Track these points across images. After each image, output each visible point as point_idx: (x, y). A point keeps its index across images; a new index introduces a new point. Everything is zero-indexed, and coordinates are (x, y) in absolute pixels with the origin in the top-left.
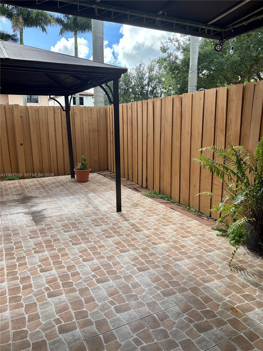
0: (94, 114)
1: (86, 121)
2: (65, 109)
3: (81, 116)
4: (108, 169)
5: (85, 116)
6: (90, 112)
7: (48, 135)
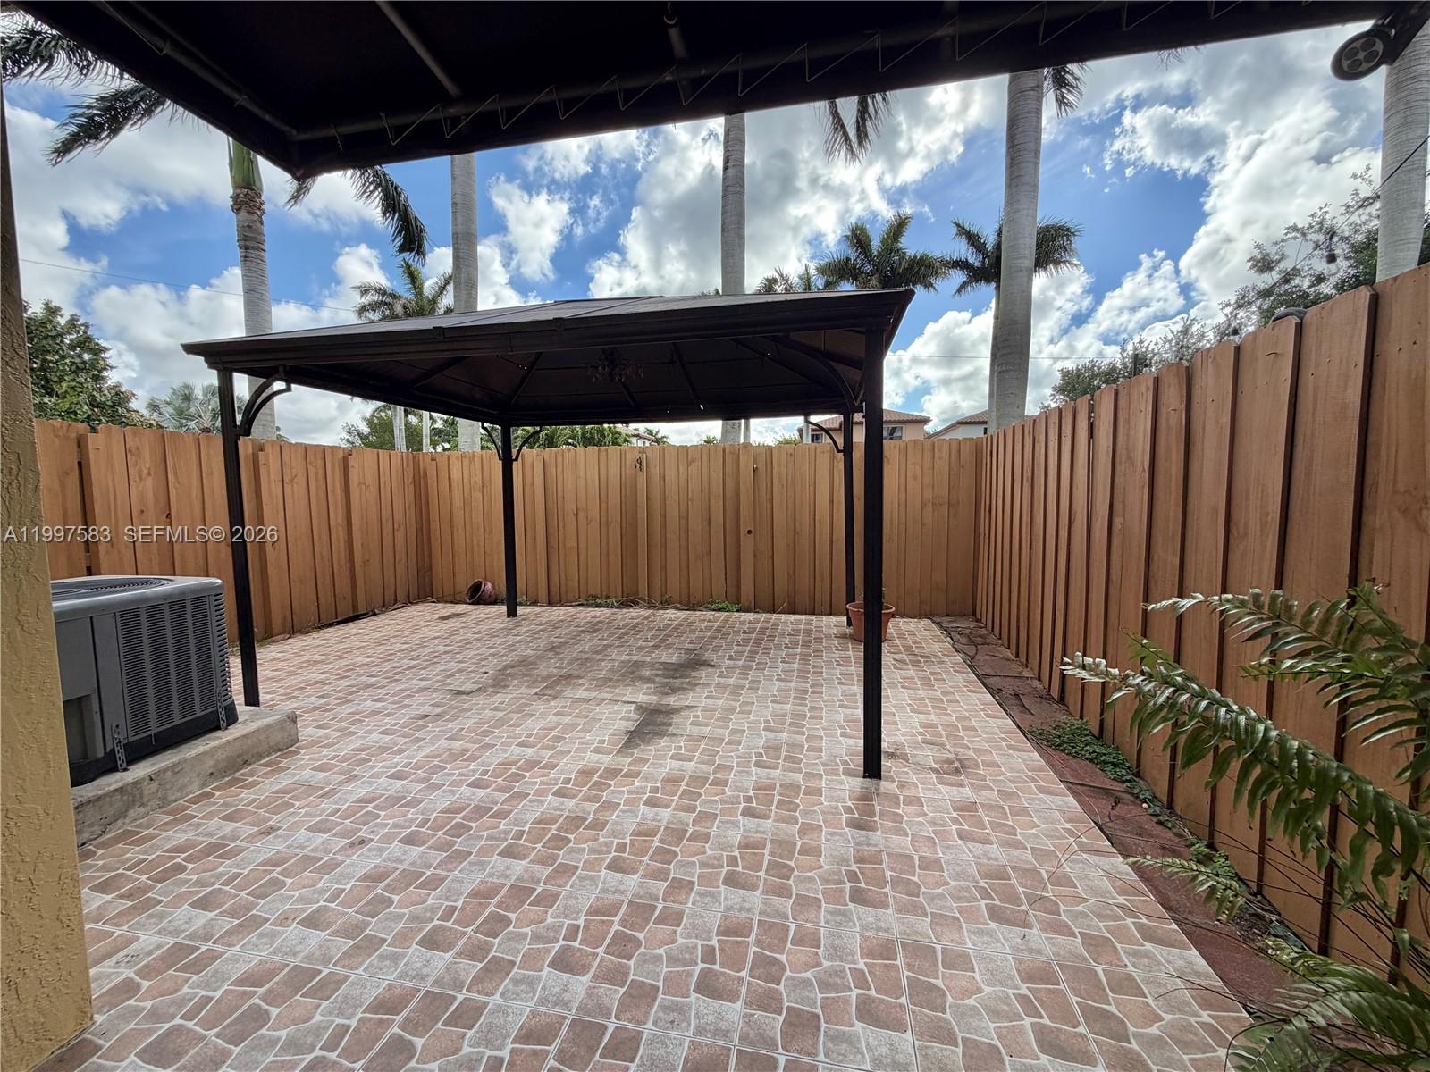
0: (940, 458)
1: (915, 478)
2: (841, 448)
3: (903, 466)
4: (974, 614)
5: (914, 463)
6: (928, 454)
7: (812, 513)
